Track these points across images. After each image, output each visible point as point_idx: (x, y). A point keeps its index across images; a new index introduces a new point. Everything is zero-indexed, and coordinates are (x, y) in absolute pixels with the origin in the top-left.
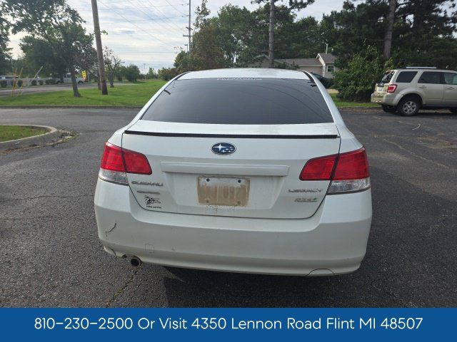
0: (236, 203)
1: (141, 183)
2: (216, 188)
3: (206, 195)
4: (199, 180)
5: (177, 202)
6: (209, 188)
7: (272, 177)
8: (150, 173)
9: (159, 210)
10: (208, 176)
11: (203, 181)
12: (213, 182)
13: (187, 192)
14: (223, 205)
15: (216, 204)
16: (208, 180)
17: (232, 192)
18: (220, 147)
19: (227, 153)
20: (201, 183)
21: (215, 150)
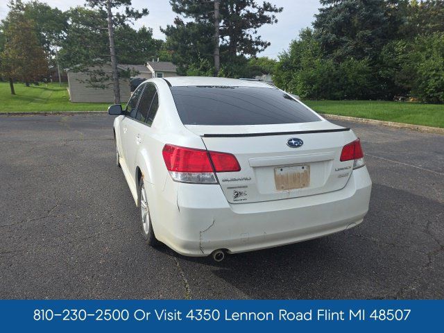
0: (302, 186)
1: (232, 180)
2: (287, 175)
3: (281, 183)
4: (275, 171)
5: (260, 192)
6: (282, 177)
7: (323, 161)
8: (239, 169)
9: (244, 201)
10: (281, 167)
11: (278, 171)
12: (286, 171)
13: (266, 182)
14: (294, 188)
15: (288, 189)
16: (282, 170)
17: (299, 177)
18: (293, 142)
19: (299, 146)
20: (277, 173)
21: (290, 144)
